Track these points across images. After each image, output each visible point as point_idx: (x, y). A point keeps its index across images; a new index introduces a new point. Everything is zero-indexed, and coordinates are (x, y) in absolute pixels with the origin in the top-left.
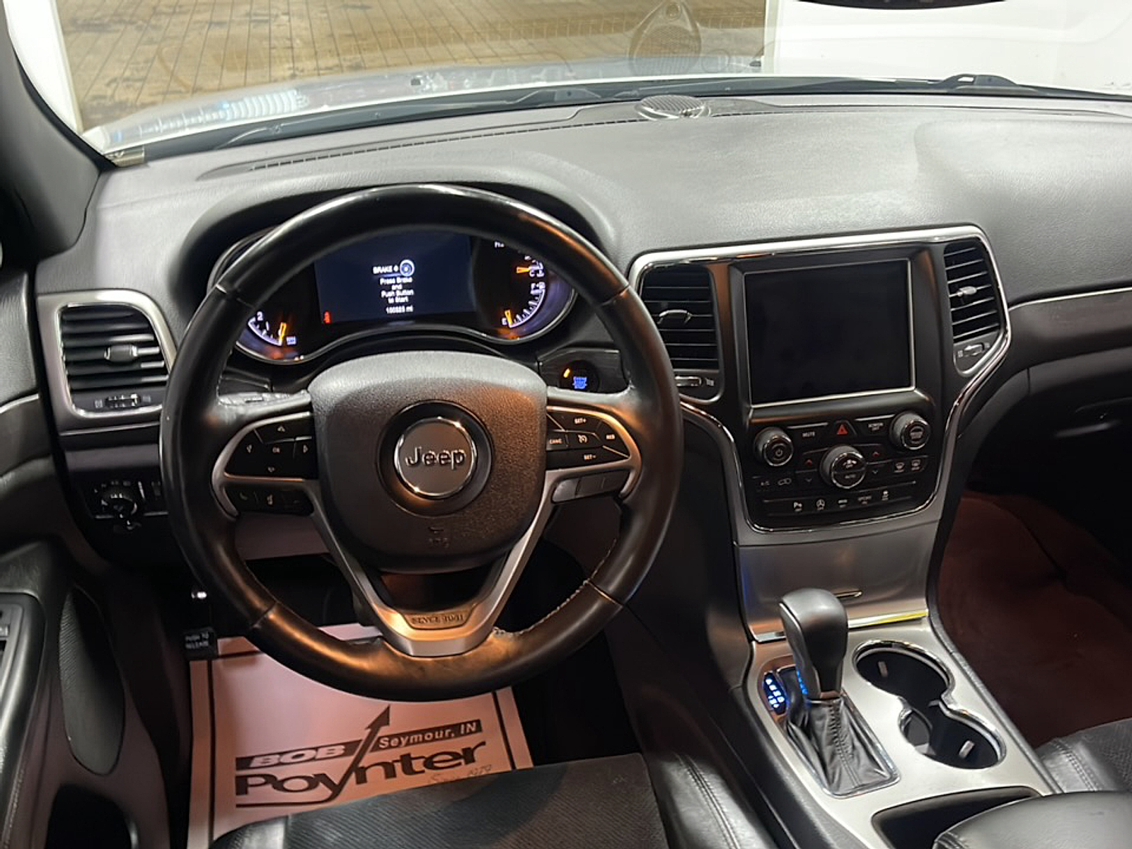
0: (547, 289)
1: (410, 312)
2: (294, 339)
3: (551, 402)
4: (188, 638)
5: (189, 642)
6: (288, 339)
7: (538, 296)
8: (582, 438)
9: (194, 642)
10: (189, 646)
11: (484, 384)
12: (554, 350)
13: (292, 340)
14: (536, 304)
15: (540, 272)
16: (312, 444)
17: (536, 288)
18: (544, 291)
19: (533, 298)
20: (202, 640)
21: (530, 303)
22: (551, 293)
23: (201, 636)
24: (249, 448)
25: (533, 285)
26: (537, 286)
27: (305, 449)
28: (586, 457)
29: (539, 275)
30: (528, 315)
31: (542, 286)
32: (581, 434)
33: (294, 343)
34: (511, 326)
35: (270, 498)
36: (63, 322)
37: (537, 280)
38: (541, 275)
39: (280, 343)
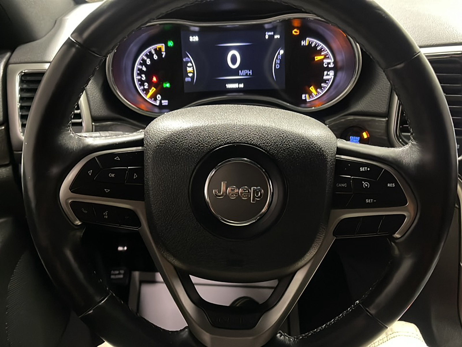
0: (335, 75)
1: (241, 88)
2: (167, 101)
3: (340, 151)
4: (112, 272)
5: (113, 274)
6: (163, 102)
7: (328, 80)
8: (365, 184)
9: (116, 275)
10: (112, 277)
11: (285, 132)
12: (337, 117)
13: (165, 102)
14: (326, 86)
15: (332, 63)
16: (141, 172)
17: (327, 75)
18: (333, 77)
19: (325, 81)
20: (119, 274)
21: (322, 85)
22: (338, 79)
23: (119, 272)
24: (90, 172)
25: (325, 73)
26: (329, 73)
27: (135, 176)
28: (368, 201)
29: (330, 66)
30: (321, 93)
31: (332, 73)
32: (365, 181)
33: (167, 104)
34: (308, 100)
35: (106, 213)
36: (22, 81)
37: (328, 69)
38: (331, 65)
39: (158, 103)
